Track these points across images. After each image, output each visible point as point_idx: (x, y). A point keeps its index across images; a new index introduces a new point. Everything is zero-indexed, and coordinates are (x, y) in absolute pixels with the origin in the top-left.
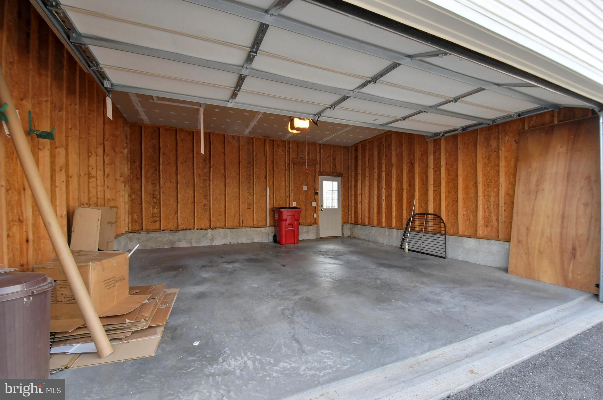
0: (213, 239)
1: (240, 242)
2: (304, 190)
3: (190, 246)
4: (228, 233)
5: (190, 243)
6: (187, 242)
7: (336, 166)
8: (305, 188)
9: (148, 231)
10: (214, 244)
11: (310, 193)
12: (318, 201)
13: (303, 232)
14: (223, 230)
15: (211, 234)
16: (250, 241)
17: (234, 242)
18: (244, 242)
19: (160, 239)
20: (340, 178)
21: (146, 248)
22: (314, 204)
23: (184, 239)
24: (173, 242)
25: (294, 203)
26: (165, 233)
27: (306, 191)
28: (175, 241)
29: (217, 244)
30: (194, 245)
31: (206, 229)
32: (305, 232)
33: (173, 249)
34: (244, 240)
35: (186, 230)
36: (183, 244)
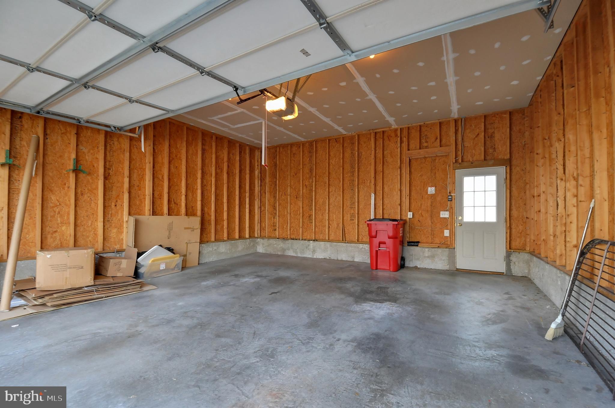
0: (314, 251)
1: (340, 258)
2: (429, 193)
3: (296, 255)
4: (328, 247)
5: (296, 253)
6: (294, 252)
7: (494, 148)
8: (431, 190)
9: (270, 238)
10: (315, 257)
11: (439, 199)
12: (454, 211)
13: (425, 257)
14: (323, 243)
15: (313, 246)
16: (350, 259)
17: (333, 257)
18: (344, 259)
19: (276, 245)
20: (502, 170)
21: (267, 252)
22: (445, 214)
23: (292, 249)
24: (284, 250)
25: (410, 214)
26: (278, 240)
27: (432, 195)
28: (285, 249)
29: (318, 257)
30: (299, 255)
31: (309, 240)
32: (428, 257)
33: (283, 256)
34: (343, 257)
35: (293, 239)
36: (291, 253)
